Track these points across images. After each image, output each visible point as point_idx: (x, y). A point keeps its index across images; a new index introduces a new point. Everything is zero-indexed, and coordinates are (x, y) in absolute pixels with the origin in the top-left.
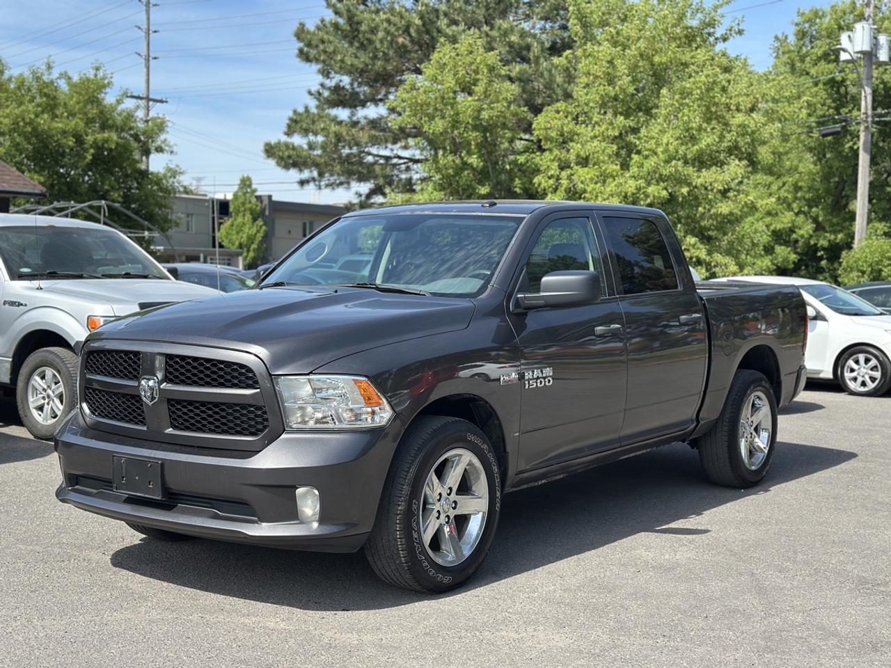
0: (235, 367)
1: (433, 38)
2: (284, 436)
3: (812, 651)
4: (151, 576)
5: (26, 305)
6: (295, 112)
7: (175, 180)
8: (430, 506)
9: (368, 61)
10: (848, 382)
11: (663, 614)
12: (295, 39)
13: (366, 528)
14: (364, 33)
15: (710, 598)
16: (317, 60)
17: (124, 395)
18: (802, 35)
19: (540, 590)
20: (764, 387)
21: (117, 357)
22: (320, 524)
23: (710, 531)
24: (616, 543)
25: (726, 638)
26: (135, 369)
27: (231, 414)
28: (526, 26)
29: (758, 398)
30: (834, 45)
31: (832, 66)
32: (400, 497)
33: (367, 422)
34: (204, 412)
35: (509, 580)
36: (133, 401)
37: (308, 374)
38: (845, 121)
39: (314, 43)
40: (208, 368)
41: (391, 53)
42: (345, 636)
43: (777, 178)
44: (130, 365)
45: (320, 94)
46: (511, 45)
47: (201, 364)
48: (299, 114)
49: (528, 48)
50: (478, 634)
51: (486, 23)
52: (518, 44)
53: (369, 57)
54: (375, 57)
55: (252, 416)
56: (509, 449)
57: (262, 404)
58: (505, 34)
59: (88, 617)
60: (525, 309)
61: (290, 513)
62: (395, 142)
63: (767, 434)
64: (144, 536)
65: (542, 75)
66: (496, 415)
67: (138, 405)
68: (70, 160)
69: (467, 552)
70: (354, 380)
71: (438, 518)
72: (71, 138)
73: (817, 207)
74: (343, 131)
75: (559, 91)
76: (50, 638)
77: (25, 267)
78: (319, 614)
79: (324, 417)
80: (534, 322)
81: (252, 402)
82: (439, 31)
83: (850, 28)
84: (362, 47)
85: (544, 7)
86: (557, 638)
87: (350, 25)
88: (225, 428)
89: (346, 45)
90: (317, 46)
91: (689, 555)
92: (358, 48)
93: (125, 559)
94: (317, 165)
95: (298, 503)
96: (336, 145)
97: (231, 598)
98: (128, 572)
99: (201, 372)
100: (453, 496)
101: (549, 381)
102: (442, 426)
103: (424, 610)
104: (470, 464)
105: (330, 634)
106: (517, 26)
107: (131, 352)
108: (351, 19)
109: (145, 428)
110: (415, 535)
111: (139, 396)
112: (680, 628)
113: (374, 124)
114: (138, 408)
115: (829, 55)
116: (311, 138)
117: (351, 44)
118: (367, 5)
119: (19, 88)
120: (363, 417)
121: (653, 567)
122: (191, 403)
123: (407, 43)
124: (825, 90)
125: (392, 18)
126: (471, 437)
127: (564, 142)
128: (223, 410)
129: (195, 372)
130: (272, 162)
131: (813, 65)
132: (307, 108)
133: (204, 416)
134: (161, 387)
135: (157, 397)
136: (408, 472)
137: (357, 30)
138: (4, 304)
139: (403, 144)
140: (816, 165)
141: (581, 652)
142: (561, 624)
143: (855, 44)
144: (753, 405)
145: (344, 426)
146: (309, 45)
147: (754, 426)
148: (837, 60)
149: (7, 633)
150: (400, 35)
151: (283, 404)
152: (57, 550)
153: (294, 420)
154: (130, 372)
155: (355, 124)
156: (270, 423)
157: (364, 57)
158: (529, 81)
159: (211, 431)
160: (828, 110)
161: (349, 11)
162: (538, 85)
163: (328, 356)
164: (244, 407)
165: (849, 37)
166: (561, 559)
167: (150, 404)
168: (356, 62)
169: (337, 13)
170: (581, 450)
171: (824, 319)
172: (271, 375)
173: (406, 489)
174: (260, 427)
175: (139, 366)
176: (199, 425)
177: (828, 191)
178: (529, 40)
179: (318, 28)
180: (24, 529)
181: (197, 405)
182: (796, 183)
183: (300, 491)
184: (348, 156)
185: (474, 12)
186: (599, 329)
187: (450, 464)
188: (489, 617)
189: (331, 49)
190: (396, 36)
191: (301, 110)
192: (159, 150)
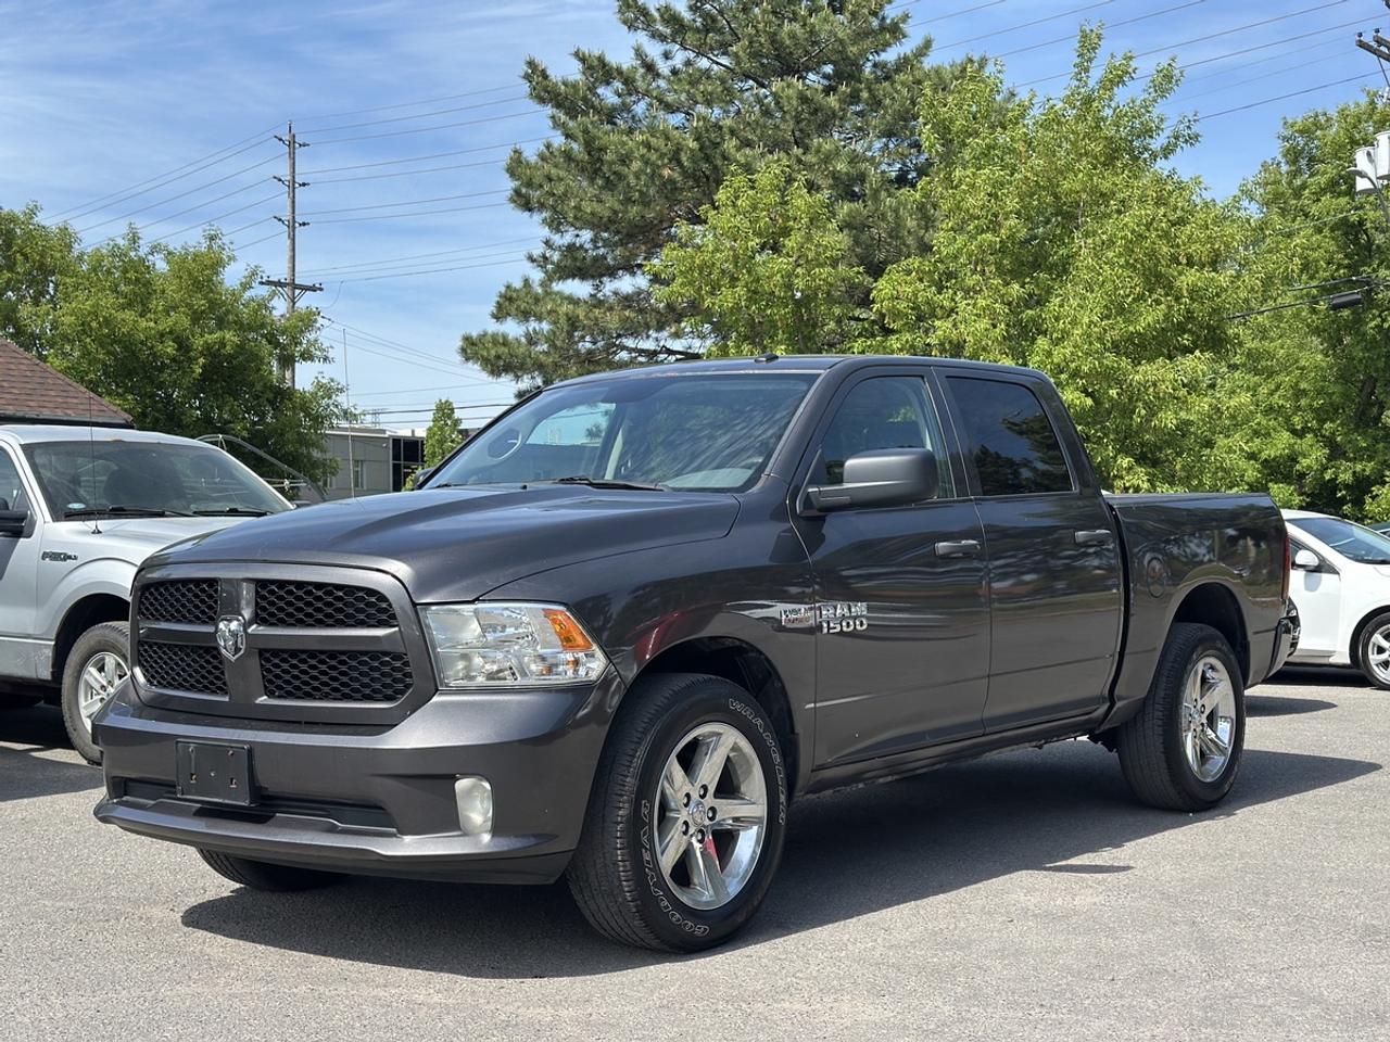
0: (360, 594)
1: (715, 167)
2: (436, 699)
3: (1278, 1024)
4: (241, 938)
5: (76, 558)
6: (508, 287)
7: (331, 402)
8: (673, 815)
9: (617, 206)
10: (1375, 668)
11: (1043, 977)
12: (508, 175)
13: (568, 842)
14: (611, 163)
15: (1121, 955)
16: (542, 206)
17: (195, 649)
18: (1294, 155)
19: (850, 947)
20: (1219, 650)
21: (184, 590)
22: (493, 836)
23: (1132, 868)
24: (980, 885)
25: (1141, 1008)
26: (210, 607)
27: (356, 669)
28: (859, 147)
29: (1212, 668)
30: (1344, 168)
31: (1343, 200)
32: (622, 795)
33: (566, 676)
34: (313, 667)
35: (803, 934)
36: (208, 657)
37: (472, 602)
38: (1368, 284)
39: (536, 181)
40: (319, 599)
41: (652, 191)
42: (533, 1012)
43: (1268, 377)
44: (203, 601)
45: (545, 258)
46: (835, 176)
47: (309, 593)
48: (515, 290)
49: (862, 178)
50: (744, 1006)
51: (796, 143)
52: (847, 174)
53: (619, 201)
54: (628, 201)
55: (387, 669)
56: (799, 729)
57: (402, 650)
58: (827, 159)
59: (136, 992)
60: (820, 510)
61: (447, 819)
62: (660, 328)
63: (1229, 726)
64: (238, 886)
65: (883, 217)
66: (777, 673)
67: (215, 662)
68: (170, 375)
69: (734, 888)
70: (543, 609)
71: (685, 833)
72: (171, 343)
73: (1333, 421)
74: (581, 312)
75: (910, 241)
76: (72, 1019)
77: (76, 502)
78: (496, 982)
79: (501, 671)
80: (837, 532)
81: (386, 647)
82: (725, 158)
83: (1368, 142)
84: (609, 185)
85: (883, 117)
86: (870, 1009)
87: (589, 154)
88: (347, 690)
89: (585, 184)
90: (541, 186)
91: (1096, 900)
92: (601, 188)
93: (204, 917)
94: (540, 367)
95: (460, 803)
96: (570, 335)
97: (361, 964)
98: (205, 933)
99: (309, 604)
100: (710, 800)
101: (862, 624)
102: (688, 687)
103: (663, 975)
104: (735, 748)
105: (510, 1009)
106: (844, 147)
107: (205, 580)
108: (589, 145)
109: (227, 699)
110: (647, 857)
111: (216, 649)
112: (1068, 995)
113: (627, 301)
114: (216, 668)
115: (1338, 184)
116: (533, 325)
117: (592, 181)
118: (615, 124)
119: (95, 270)
120: (561, 668)
121: (1035, 916)
122: (294, 653)
123: (676, 176)
124: (1333, 238)
125: (653, 141)
126: (737, 706)
127: (920, 318)
128: (343, 663)
129: (301, 604)
130: (474, 368)
131: (1314, 202)
132: (526, 282)
133: (315, 673)
134: (249, 631)
135: (243, 647)
136: (634, 756)
137: (600, 160)
138: (43, 558)
139: (673, 330)
140: (1327, 355)
141: (906, 1027)
142: (879, 992)
143: (1378, 166)
144: (1204, 680)
145: (532, 681)
146: (529, 184)
147: (1207, 712)
148: (1351, 191)
149: (7, 1014)
150: (664, 166)
151: (434, 648)
152: (100, 907)
153: (454, 673)
154: (203, 612)
155: (599, 303)
156: (415, 680)
157: (611, 201)
158: (864, 227)
159: (325, 697)
160: (1337, 270)
161: (586, 131)
162: (879, 231)
163: (504, 575)
164: (374, 656)
165: (1369, 154)
166: (889, 906)
167: (233, 659)
168: (598, 208)
169: (568, 136)
170: (920, 736)
171: (1333, 571)
172: (414, 605)
173: (631, 782)
174: (400, 686)
175: (216, 602)
176: (307, 689)
177: (1346, 396)
178: (863, 166)
179: (543, 158)
180: (53, 880)
181: (304, 656)
182: (1297, 384)
183: (462, 785)
184: (590, 352)
185: (777, 127)
186: (942, 546)
187: (704, 748)
188: (764, 984)
189: (560, 189)
190: (659, 167)
191: (518, 284)
192: (307, 356)
